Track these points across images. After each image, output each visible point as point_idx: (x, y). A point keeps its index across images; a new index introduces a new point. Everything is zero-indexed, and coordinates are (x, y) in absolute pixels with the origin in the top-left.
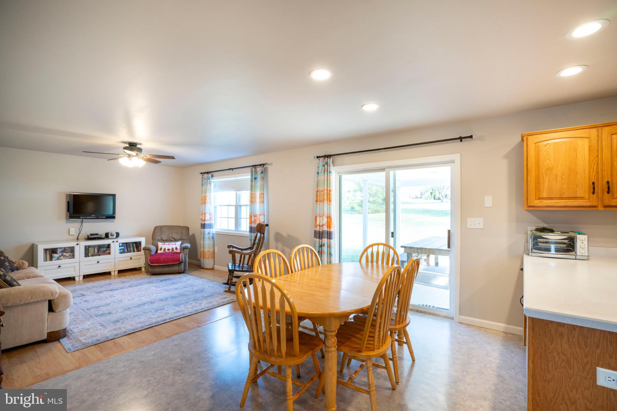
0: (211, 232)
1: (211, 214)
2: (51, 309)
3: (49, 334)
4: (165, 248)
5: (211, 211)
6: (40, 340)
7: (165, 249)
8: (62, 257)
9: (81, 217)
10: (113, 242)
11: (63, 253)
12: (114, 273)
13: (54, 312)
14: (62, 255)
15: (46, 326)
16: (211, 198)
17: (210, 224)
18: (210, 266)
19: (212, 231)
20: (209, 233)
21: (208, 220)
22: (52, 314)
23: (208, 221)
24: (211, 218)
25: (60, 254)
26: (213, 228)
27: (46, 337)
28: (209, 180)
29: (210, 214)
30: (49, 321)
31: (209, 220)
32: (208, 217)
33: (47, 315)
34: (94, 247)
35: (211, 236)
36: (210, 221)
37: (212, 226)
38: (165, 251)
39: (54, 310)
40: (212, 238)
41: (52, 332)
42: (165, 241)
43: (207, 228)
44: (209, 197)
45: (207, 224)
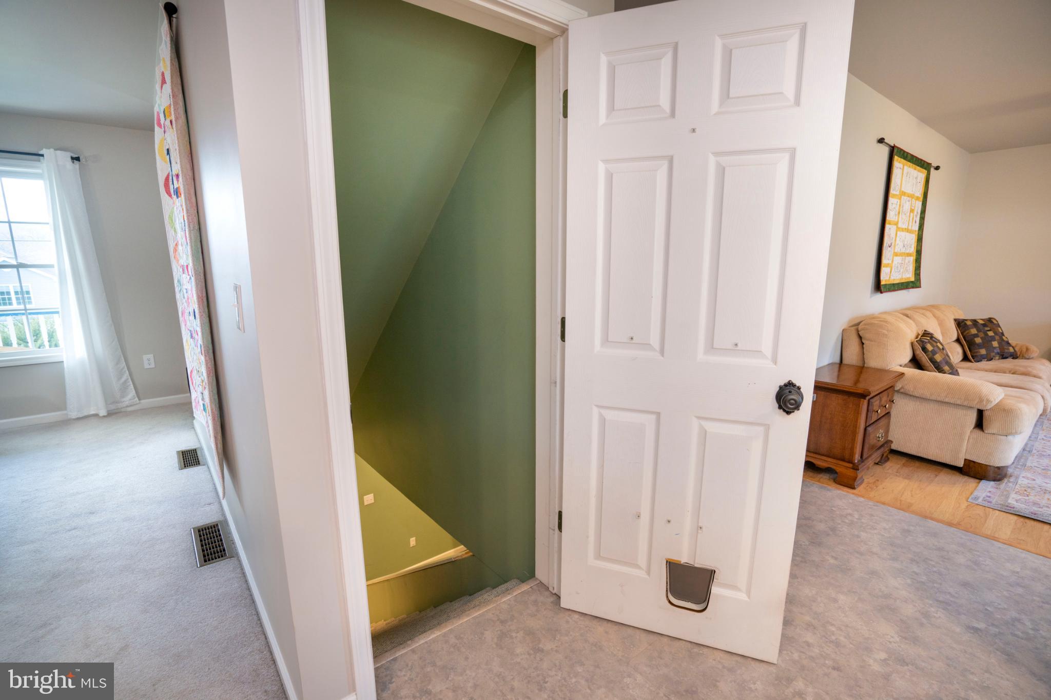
2: (980, 424)
3: (967, 462)
6: (952, 464)
13: (983, 431)
15: (965, 447)
22: (978, 432)
27: (963, 463)
30: (971, 440)
33: (969, 431)
39: (984, 427)
41: (974, 462)
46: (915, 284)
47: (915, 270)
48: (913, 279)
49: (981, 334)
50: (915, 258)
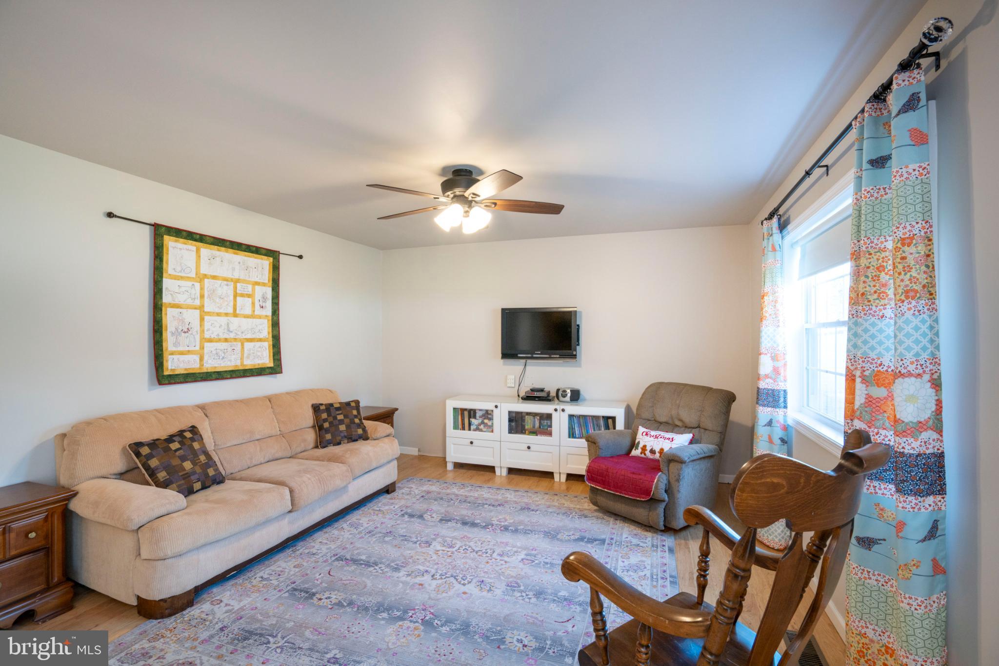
0: (778, 422)
1: (776, 355)
4: (645, 446)
5: (778, 345)
7: (644, 448)
8: (482, 427)
9: (519, 355)
10: (556, 410)
11: (485, 419)
12: (560, 478)
14: (483, 423)
16: (776, 302)
17: (773, 390)
18: (770, 538)
19: (781, 418)
20: (770, 423)
21: (767, 376)
23: (768, 380)
24: (776, 371)
25: (480, 421)
26: (785, 407)
28: (771, 238)
29: (774, 358)
31: (771, 378)
32: (766, 366)
34: (535, 415)
35: (778, 433)
36: (775, 380)
37: (782, 399)
38: (645, 454)
40: (779, 442)
42: (662, 427)
43: (764, 406)
44: (771, 298)
45: (765, 391)
46: (276, 369)
47: (274, 356)
48: (271, 365)
49: (331, 419)
50: (271, 343)
